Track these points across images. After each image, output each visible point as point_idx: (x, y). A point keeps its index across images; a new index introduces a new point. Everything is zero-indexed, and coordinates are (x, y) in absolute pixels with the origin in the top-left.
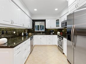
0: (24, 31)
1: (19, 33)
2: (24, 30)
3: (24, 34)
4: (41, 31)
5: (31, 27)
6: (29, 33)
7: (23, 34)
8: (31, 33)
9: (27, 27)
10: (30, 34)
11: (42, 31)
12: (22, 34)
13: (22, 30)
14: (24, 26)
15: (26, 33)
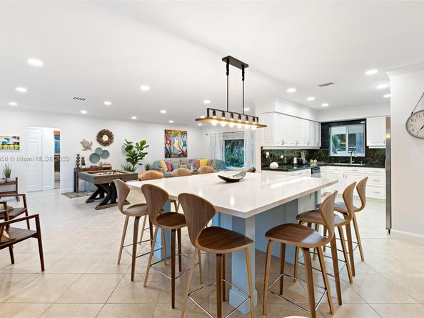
0: (297, 155)
1: (287, 157)
2: (299, 152)
3: (298, 160)
4: (349, 155)
5: (316, 145)
6: (311, 161)
7: (295, 161)
8: (315, 161)
9: (304, 145)
10: (314, 163)
11: (353, 155)
12: (293, 161)
13: (292, 151)
14: (299, 145)
15: (303, 158)
